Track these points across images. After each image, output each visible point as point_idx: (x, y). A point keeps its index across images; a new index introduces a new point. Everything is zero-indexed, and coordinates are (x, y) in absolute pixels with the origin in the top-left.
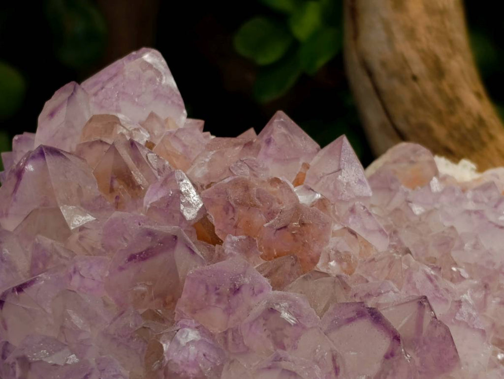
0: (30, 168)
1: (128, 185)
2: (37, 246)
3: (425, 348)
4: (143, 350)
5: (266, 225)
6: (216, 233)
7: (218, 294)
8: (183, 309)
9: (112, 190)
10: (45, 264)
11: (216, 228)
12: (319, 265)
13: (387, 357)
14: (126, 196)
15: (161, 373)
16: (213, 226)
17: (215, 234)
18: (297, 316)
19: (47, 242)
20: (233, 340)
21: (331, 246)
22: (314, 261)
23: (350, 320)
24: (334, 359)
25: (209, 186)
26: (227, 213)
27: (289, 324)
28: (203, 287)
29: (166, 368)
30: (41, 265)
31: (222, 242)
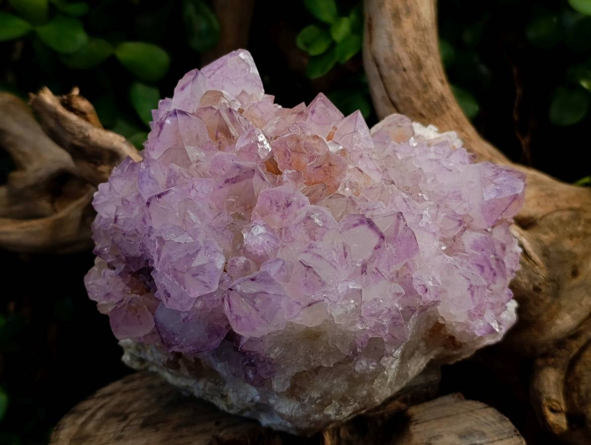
0: (168, 121)
1: (227, 136)
2: (171, 170)
3: (399, 243)
4: (231, 237)
5: (308, 164)
6: (279, 167)
7: (277, 206)
8: (256, 214)
9: (217, 138)
10: (175, 182)
11: (278, 165)
12: (339, 190)
13: (376, 248)
14: (225, 142)
15: (242, 251)
16: (277, 164)
17: (278, 169)
18: (324, 221)
19: (176, 168)
20: (285, 234)
21: (346, 178)
22: (336, 187)
23: (355, 225)
24: (344, 249)
25: (275, 138)
26: (285, 156)
27: (319, 227)
28: (269, 201)
29: (245, 248)
30: (173, 182)
31: (282, 173)
